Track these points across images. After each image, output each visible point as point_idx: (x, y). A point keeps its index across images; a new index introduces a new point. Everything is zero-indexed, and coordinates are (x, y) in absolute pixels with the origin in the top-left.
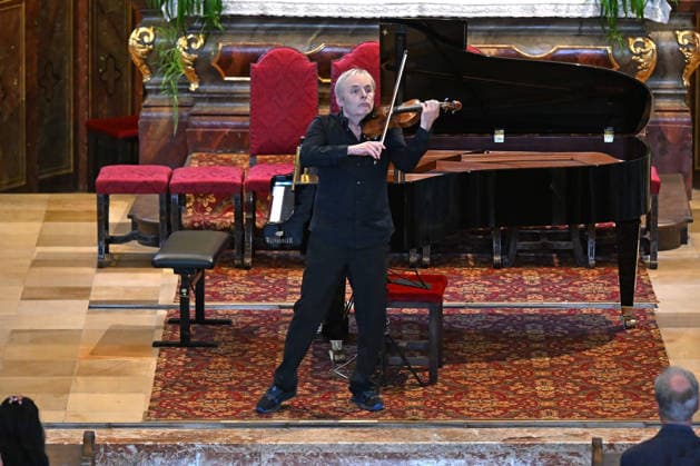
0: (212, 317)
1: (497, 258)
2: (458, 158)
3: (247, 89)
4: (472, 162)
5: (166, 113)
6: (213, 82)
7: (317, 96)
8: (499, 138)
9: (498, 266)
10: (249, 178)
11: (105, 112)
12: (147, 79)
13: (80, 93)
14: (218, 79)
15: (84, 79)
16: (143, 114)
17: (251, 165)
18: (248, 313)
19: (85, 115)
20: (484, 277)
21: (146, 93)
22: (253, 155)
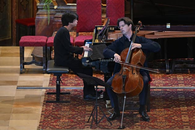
0: (62, 92)
1: (167, 71)
2: (153, 34)
3: (75, 8)
4: (158, 35)
5: (45, 17)
6: (62, 5)
7: (101, 11)
8: (168, 26)
9: (168, 74)
10: (76, 41)
11: (22, 17)
12: (38, 4)
13: (14, 9)
14: (64, 4)
15: (15, 4)
16: (37, 17)
17: (77, 36)
18: (76, 91)
19: (15, 18)
20: (163, 77)
21: (38, 9)
22: (78, 33)
